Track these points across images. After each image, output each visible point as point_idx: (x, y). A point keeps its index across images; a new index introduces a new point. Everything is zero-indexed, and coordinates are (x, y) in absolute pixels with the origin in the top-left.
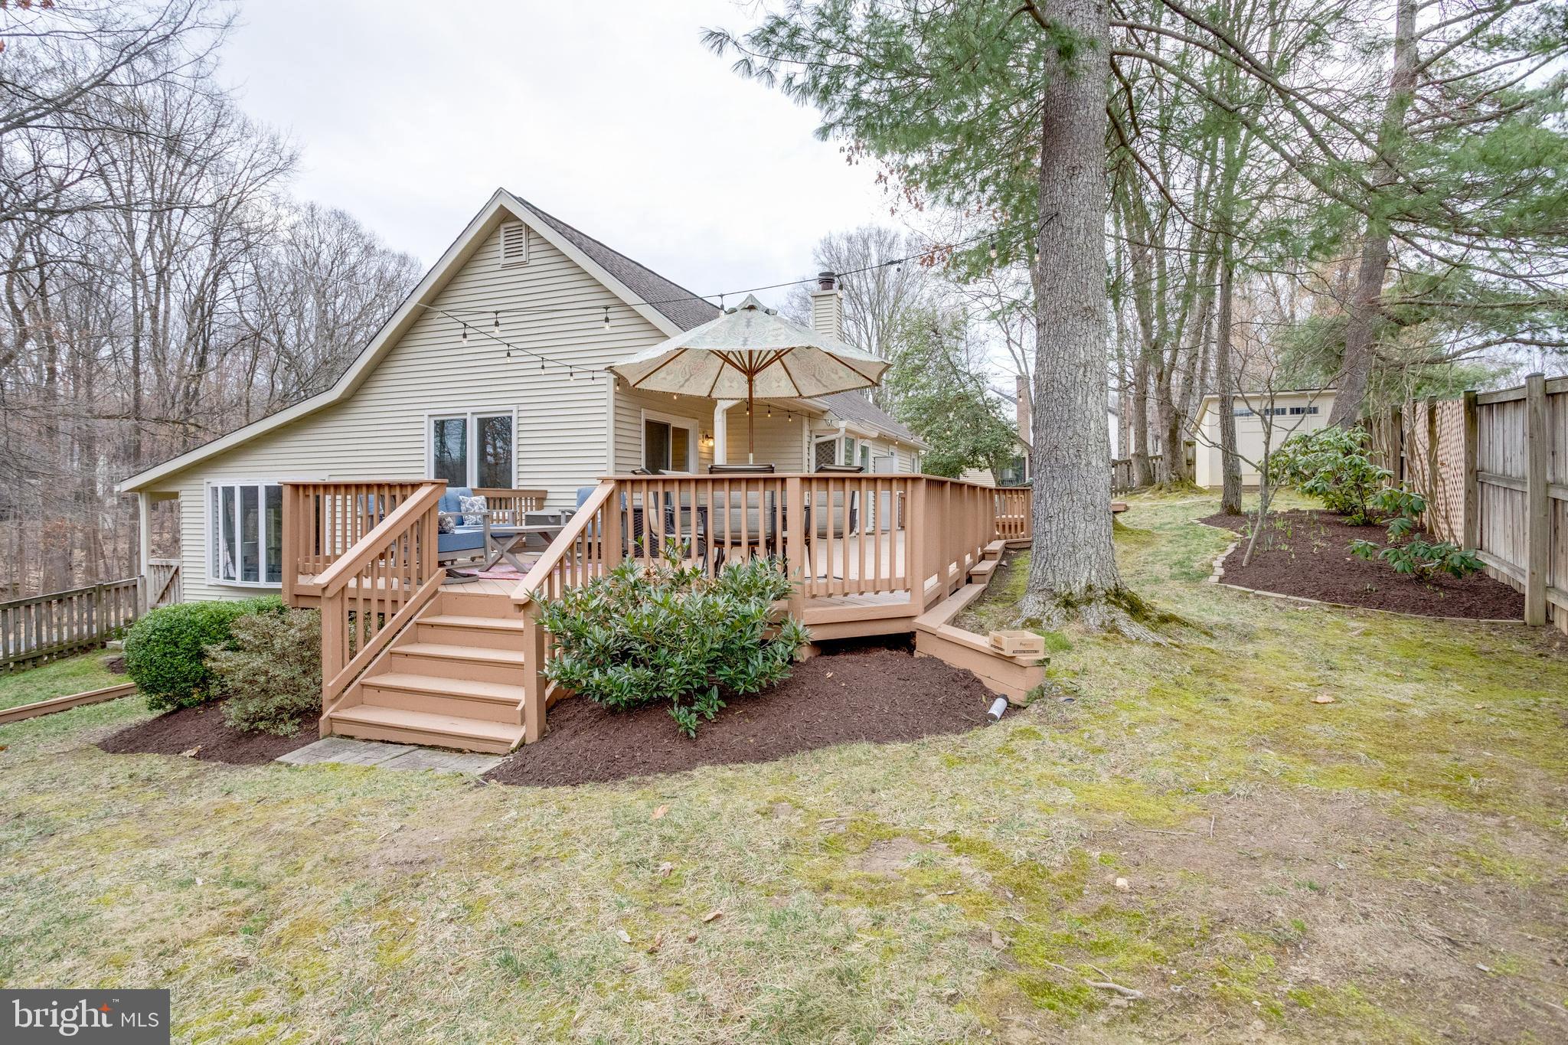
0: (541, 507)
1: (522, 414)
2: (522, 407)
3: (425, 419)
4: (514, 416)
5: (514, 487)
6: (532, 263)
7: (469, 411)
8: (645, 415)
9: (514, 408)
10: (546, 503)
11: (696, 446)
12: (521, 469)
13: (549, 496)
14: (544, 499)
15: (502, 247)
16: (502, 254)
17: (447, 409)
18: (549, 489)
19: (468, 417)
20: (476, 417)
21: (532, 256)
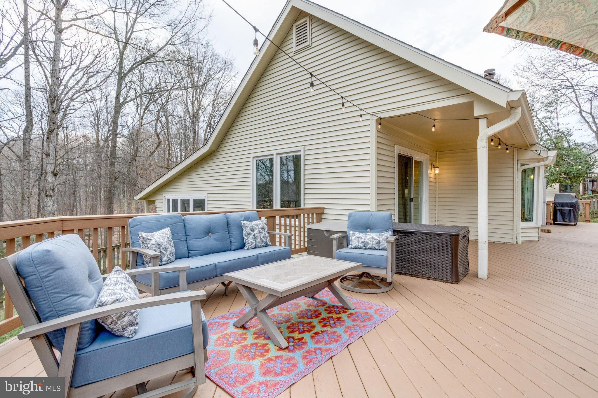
0: (319, 220)
1: (307, 153)
2: (307, 148)
3: (251, 159)
4: (302, 154)
5: (302, 206)
6: (314, 45)
7: (274, 152)
8: (398, 150)
9: (302, 149)
10: (324, 216)
11: (427, 174)
12: (307, 191)
13: (326, 211)
14: (322, 213)
15: (294, 40)
16: (294, 45)
17: (263, 152)
18: (326, 207)
19: (274, 157)
20: (279, 156)
21: (314, 40)
